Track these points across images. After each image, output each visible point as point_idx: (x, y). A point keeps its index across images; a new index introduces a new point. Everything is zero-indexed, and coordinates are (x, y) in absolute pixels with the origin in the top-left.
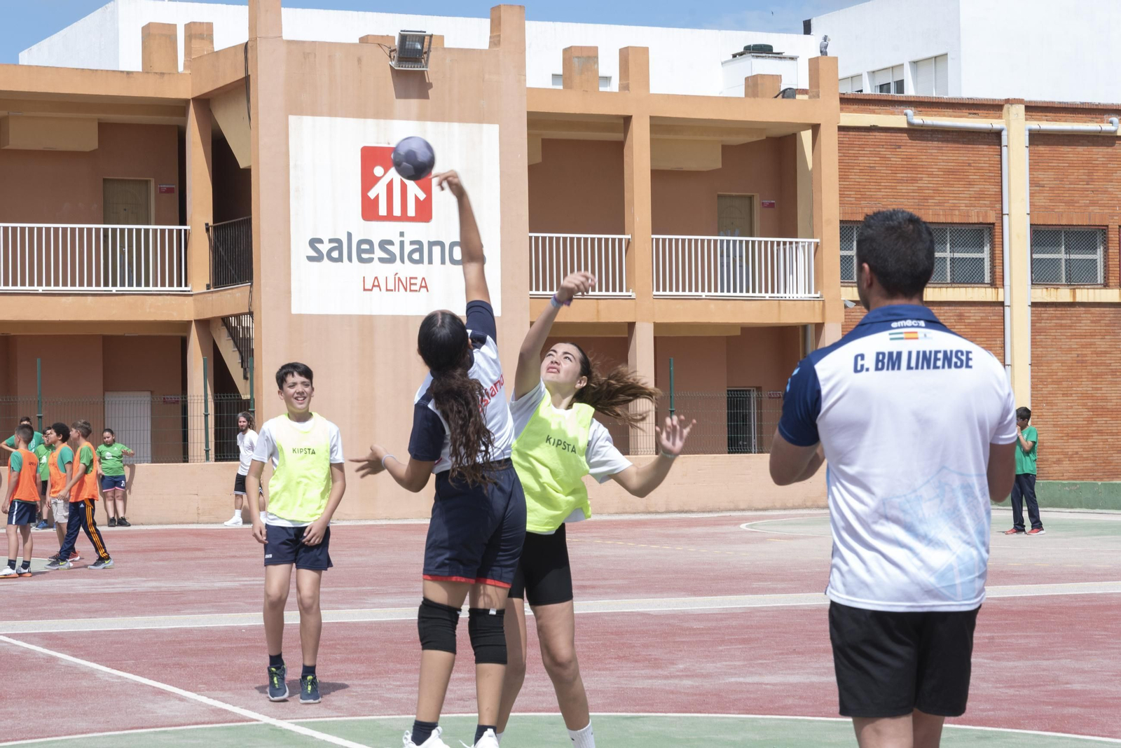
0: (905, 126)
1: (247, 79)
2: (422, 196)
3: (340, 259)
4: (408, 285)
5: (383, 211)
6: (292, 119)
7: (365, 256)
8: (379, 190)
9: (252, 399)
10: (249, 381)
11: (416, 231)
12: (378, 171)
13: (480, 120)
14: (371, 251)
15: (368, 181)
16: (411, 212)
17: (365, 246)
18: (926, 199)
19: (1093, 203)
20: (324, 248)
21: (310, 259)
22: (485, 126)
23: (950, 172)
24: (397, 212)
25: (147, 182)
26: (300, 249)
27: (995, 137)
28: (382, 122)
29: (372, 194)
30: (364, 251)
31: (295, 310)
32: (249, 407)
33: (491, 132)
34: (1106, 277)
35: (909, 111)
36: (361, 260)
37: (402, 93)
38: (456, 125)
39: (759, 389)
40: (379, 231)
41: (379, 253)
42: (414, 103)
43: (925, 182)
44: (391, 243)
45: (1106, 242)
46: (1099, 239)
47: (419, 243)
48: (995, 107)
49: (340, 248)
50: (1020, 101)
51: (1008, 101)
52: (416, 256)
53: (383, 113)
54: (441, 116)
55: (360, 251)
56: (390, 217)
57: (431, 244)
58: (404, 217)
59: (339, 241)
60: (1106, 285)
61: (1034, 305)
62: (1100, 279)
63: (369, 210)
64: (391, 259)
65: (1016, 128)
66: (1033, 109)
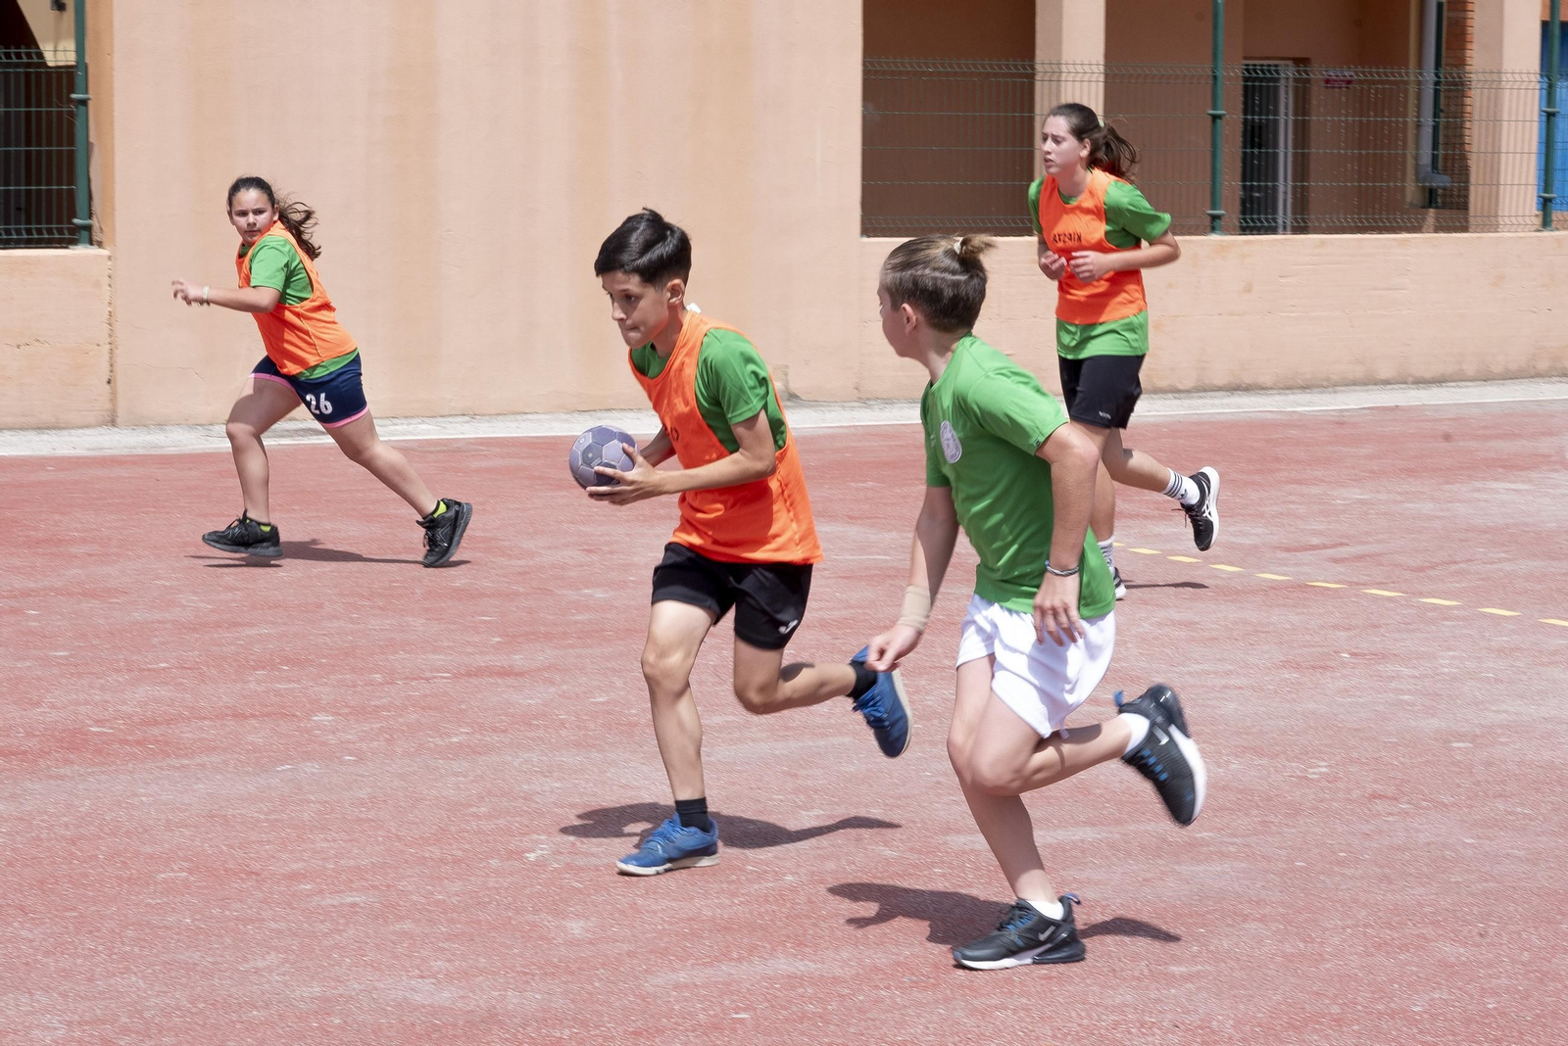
9: (81, 63)
10: (70, 14)
32: (72, 89)
39: (1301, 62)
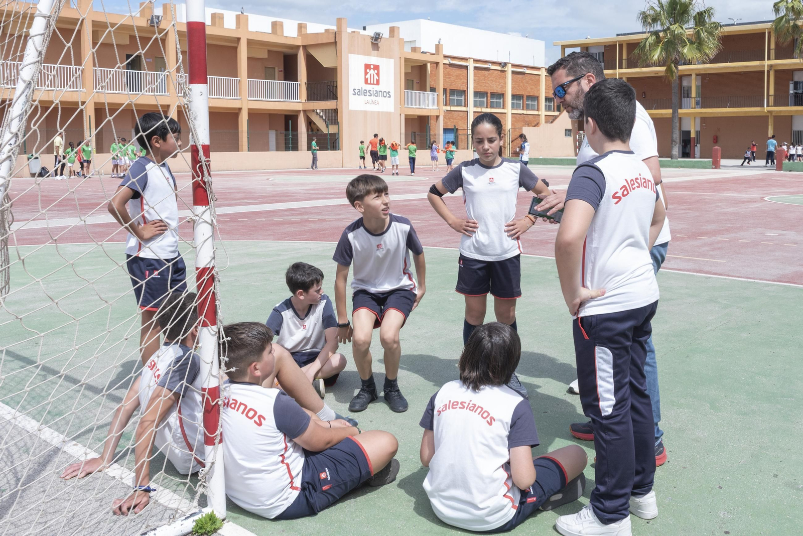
0: (448, 63)
1: (336, 43)
2: (378, 78)
3: (360, 95)
4: (374, 103)
5: (369, 82)
6: (349, 55)
7: (365, 94)
8: (368, 76)
11: (376, 88)
12: (368, 71)
13: (390, 58)
14: (366, 93)
15: (366, 73)
16: (375, 83)
17: (365, 91)
18: (452, 83)
19: (485, 86)
20: (356, 91)
21: (353, 94)
22: (391, 59)
23: (457, 76)
24: (372, 82)
25: (274, 68)
26: (351, 92)
27: (466, 67)
28: (369, 57)
29: (367, 77)
30: (365, 93)
31: (350, 109)
33: (392, 61)
34: (487, 105)
35: (449, 59)
36: (365, 95)
37: (373, 49)
38: (385, 59)
39: (415, 132)
40: (368, 87)
41: (368, 94)
42: (376, 52)
43: (452, 78)
44: (371, 91)
45: (487, 96)
46: (485, 95)
47: (377, 91)
48: (466, 59)
49: (360, 92)
50: (472, 58)
51: (469, 58)
52: (376, 95)
53: (369, 54)
54: (381, 56)
55: (364, 93)
56: (371, 84)
57: (380, 91)
58: (374, 84)
59: (359, 90)
60: (487, 107)
61: (474, 112)
62: (485, 106)
63: (366, 82)
64: (370, 96)
65: (471, 65)
66: (475, 61)
